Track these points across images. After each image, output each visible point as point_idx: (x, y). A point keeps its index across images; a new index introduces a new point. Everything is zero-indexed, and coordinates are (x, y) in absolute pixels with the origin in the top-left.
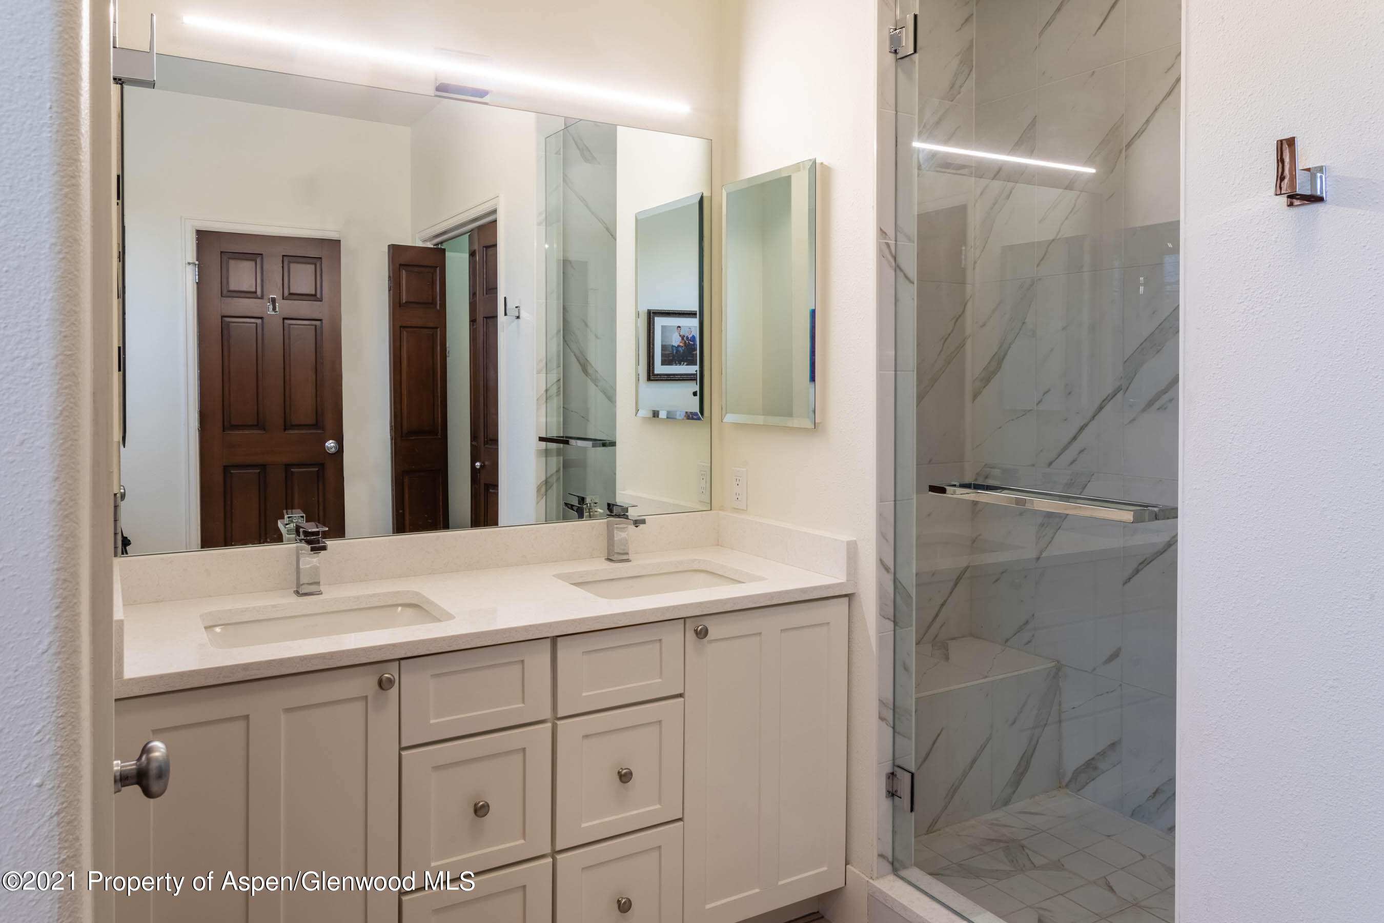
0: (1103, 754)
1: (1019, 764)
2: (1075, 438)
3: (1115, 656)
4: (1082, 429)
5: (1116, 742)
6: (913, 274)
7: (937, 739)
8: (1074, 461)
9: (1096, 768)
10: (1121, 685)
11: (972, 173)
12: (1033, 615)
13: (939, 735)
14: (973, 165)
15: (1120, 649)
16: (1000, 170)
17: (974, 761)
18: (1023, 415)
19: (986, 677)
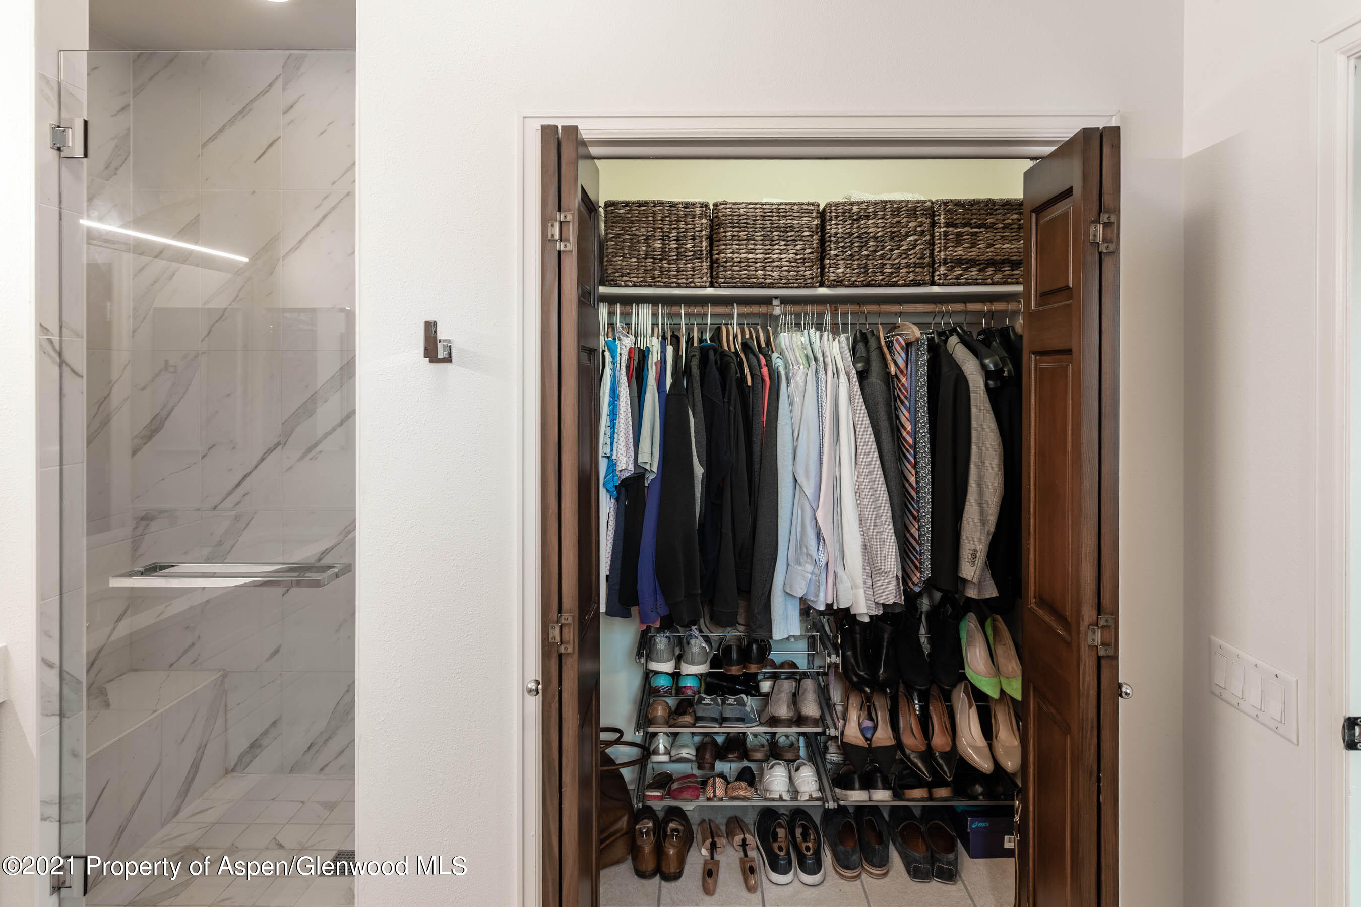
0: (265, 733)
1: (188, 774)
2: (239, 484)
3: (277, 651)
4: (245, 477)
5: (276, 720)
6: (82, 368)
7: (102, 792)
8: (238, 504)
9: (260, 746)
10: (281, 674)
11: (130, 250)
12: (199, 637)
13: (104, 788)
14: (131, 243)
15: (280, 646)
16: (161, 252)
17: (143, 793)
18: (188, 468)
19: (155, 711)
